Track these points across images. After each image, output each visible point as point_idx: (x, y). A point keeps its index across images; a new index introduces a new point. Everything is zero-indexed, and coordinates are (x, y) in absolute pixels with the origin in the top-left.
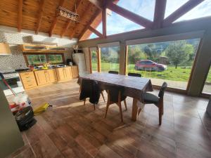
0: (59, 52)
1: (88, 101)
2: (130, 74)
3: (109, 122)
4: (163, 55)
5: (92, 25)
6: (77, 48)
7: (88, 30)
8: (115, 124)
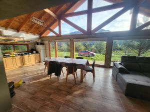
0: (25, 43)
1: (53, 75)
2: (77, 58)
3: (68, 85)
4: (93, 47)
5: (51, 28)
6: (39, 41)
7: (48, 30)
8: (72, 85)
